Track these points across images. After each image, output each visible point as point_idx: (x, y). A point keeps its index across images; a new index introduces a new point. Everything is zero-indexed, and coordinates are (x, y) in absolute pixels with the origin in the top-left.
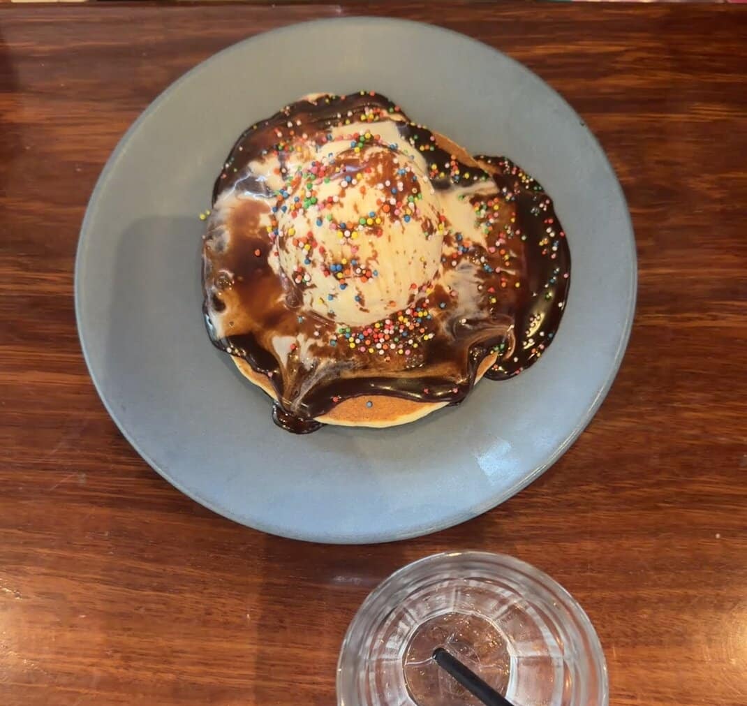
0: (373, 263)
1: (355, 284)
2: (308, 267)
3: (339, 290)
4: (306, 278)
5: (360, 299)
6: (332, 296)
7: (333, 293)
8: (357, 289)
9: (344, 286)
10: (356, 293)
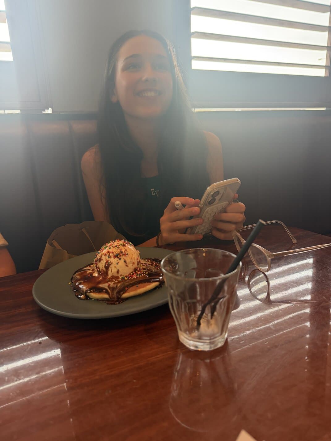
0: (126, 252)
1: (123, 257)
2: (109, 259)
3: (119, 261)
4: (109, 262)
5: (125, 261)
6: (117, 264)
7: (117, 262)
8: (124, 259)
9: (120, 259)
10: (124, 260)
